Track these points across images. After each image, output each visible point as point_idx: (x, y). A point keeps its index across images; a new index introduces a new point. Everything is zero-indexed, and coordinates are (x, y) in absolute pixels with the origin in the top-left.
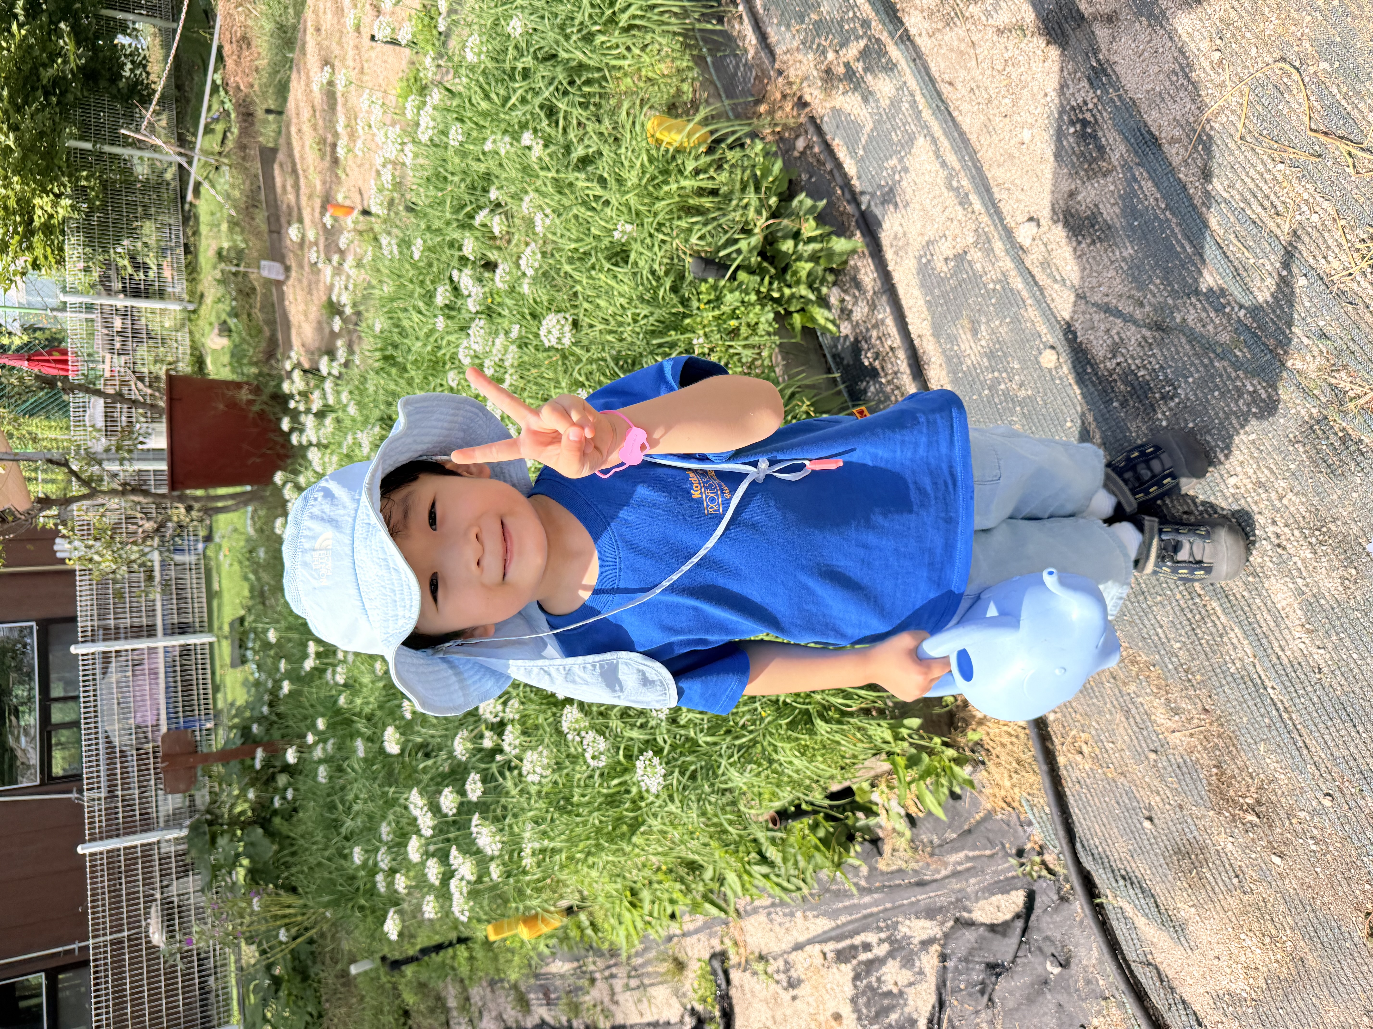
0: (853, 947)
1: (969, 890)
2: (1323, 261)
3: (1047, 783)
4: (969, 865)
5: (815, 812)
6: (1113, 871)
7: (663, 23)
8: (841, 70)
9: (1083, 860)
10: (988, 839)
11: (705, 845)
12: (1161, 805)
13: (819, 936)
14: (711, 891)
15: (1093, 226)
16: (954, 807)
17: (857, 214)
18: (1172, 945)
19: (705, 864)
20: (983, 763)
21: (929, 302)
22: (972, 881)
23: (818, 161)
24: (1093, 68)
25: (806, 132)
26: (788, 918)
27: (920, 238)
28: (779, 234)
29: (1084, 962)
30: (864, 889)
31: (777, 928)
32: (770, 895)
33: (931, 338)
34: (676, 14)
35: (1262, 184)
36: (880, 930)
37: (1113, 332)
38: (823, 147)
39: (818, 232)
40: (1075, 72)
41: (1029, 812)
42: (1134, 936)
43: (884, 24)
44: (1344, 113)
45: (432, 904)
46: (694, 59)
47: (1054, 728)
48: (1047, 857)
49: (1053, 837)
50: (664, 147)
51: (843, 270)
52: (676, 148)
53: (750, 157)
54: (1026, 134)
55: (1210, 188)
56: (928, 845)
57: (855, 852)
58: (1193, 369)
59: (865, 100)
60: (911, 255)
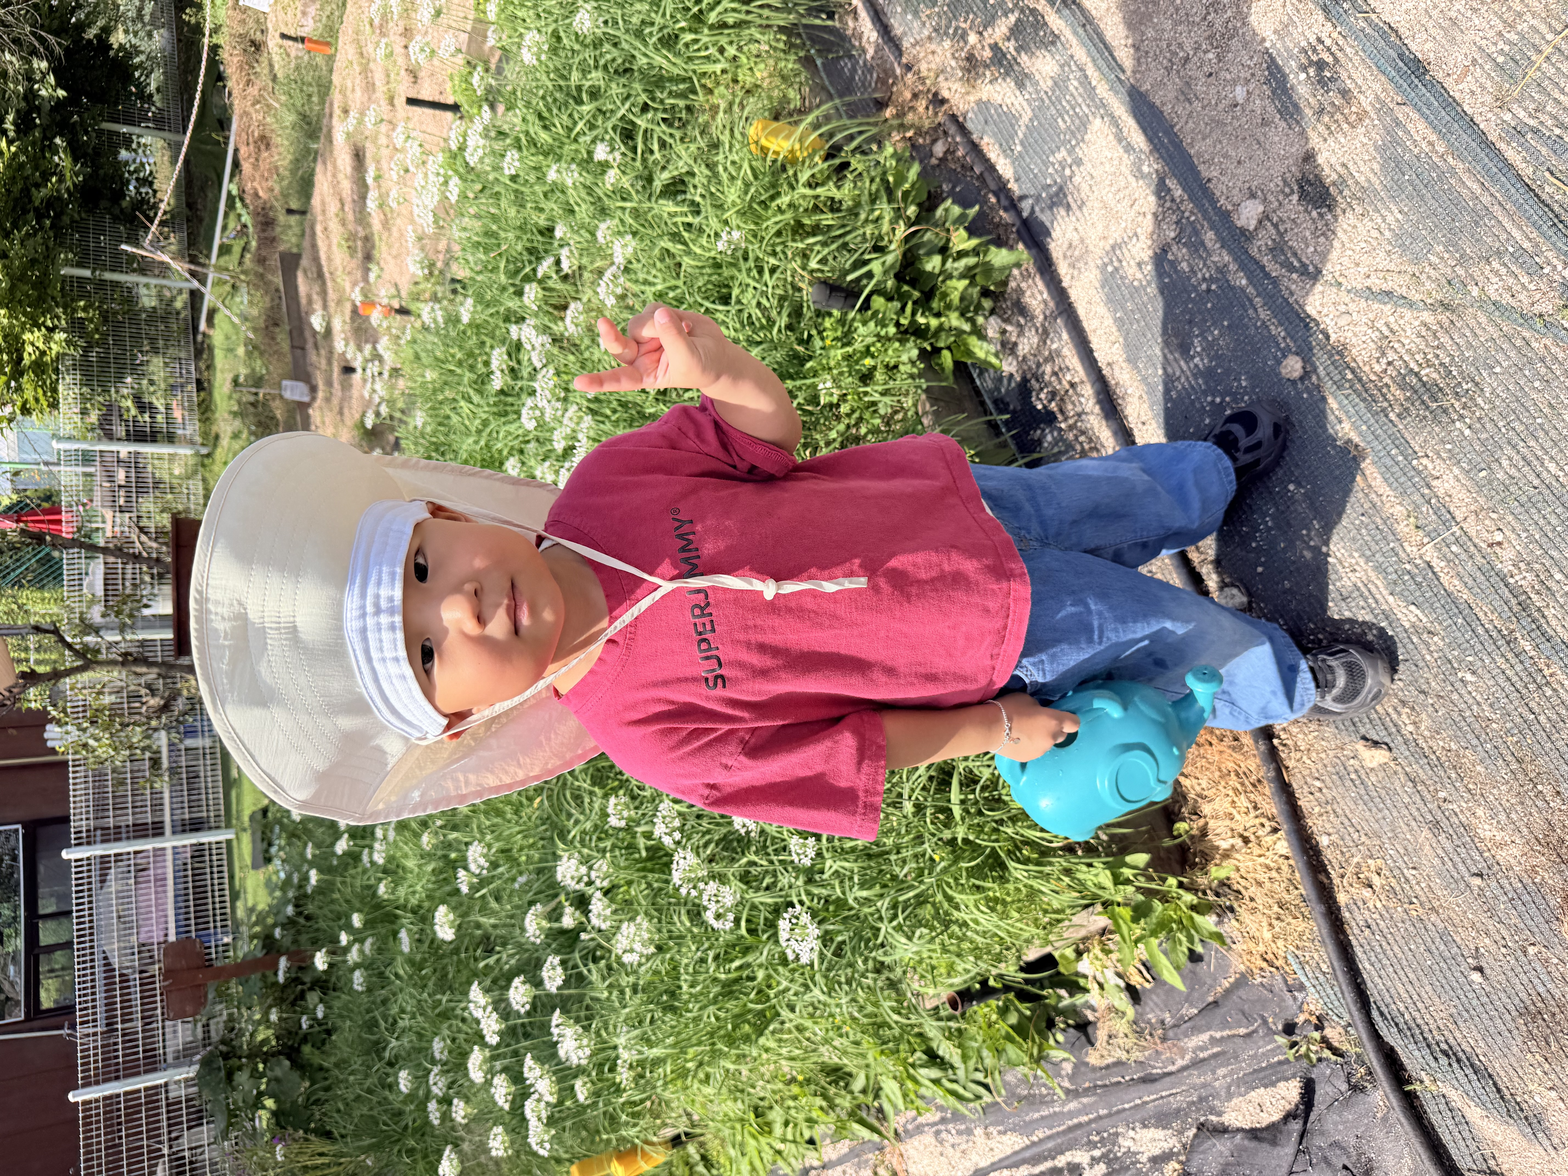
1: (1217, 1084)
3: (1325, 932)
4: (1216, 1050)
5: (1007, 988)
6: (1429, 1046)
8: (987, 54)
9: (1384, 1032)
10: (1244, 1014)
11: (856, 1043)
12: (1493, 949)
13: (1007, 1158)
14: (862, 1106)
15: (1341, 192)
16: (1193, 972)
17: (1018, 223)
18: (1525, 1144)
19: (854, 1070)
20: (1232, 909)
21: (1120, 319)
22: (1221, 1072)
23: (963, 166)
25: (946, 134)
26: (965, 1137)
27: (1102, 244)
28: (921, 252)
30: (1069, 1091)
31: (950, 1151)
32: (939, 1107)
33: (1124, 365)
36: (1092, 1145)
37: (1380, 323)
38: (969, 147)
39: (972, 244)
41: (1300, 972)
45: (499, 1138)
46: (800, 60)
47: (1330, 855)
48: (1328, 1032)
49: (1336, 1003)
50: (770, 157)
51: (1002, 293)
52: (785, 157)
53: (878, 163)
54: (1240, 93)
55: (1508, 117)
56: (1159, 1025)
57: (1057, 1042)
58: (1500, 357)
59: (1020, 85)
60: (1092, 264)
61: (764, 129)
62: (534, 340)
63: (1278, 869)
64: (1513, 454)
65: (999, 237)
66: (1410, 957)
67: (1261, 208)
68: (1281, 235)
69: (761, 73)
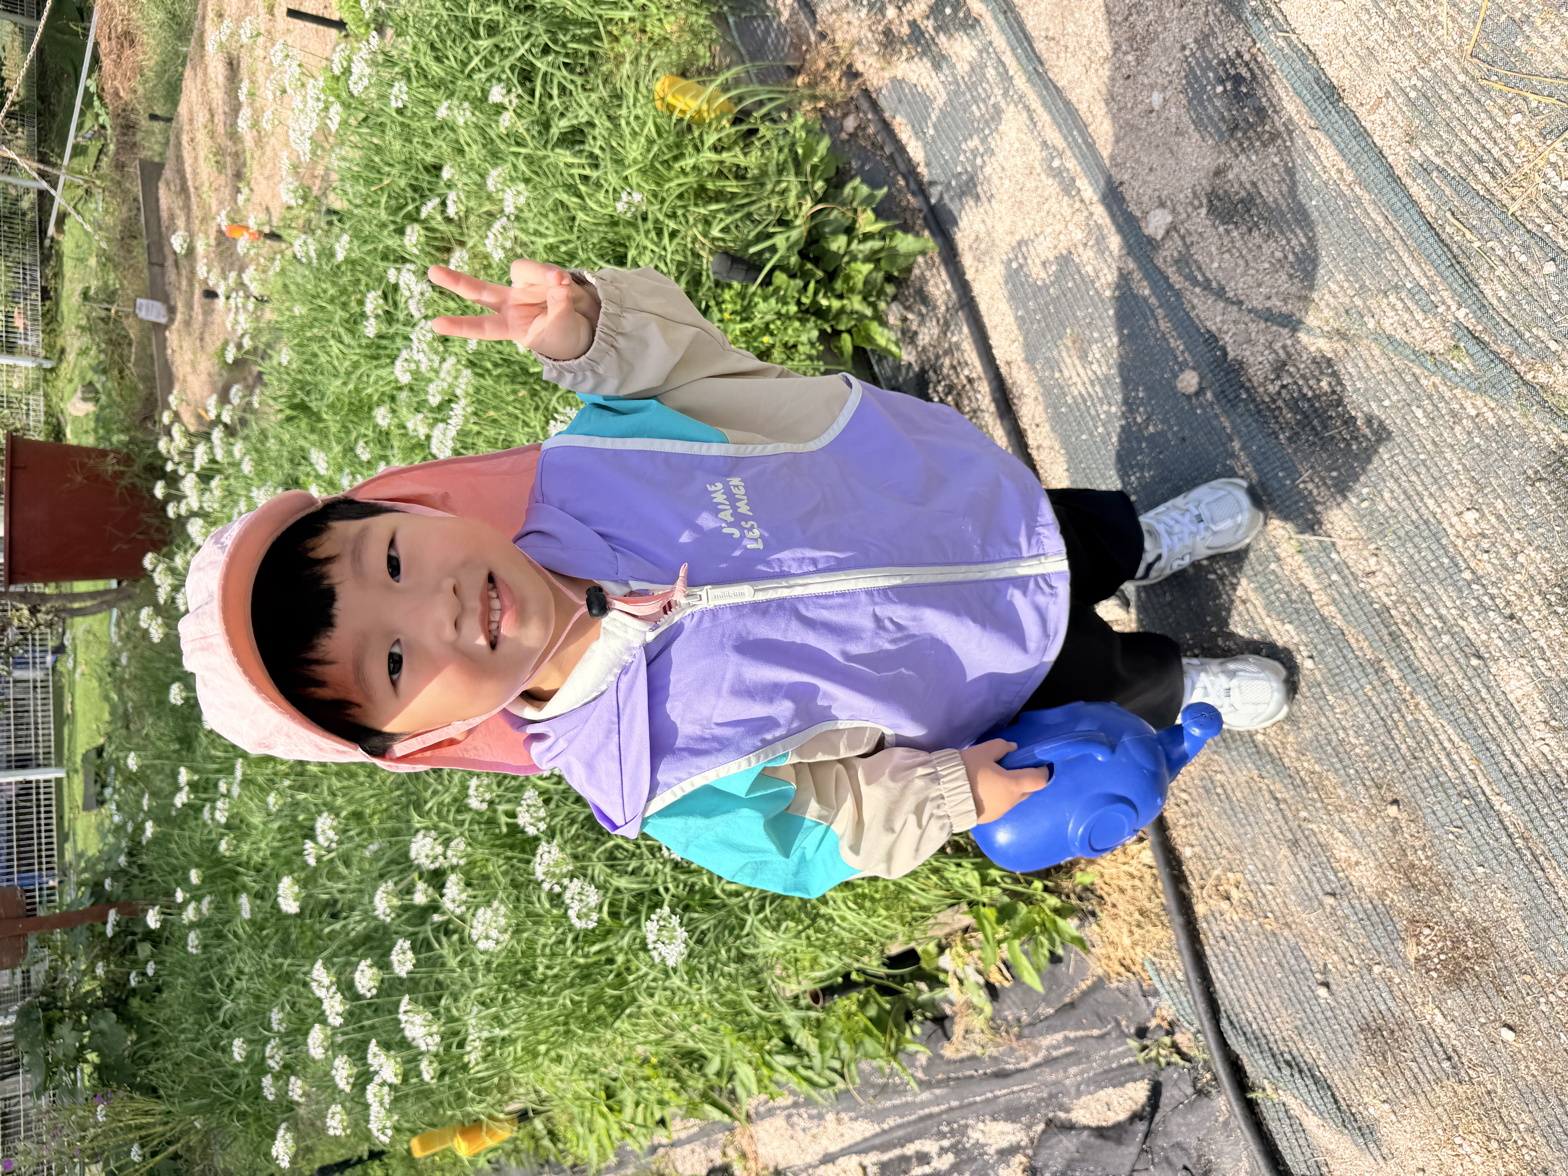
0: (904, 1159)
1: (1067, 1082)
3: (1183, 940)
4: (1069, 1049)
5: (867, 984)
6: (1273, 1056)
8: (905, 30)
9: (1231, 1040)
10: (1098, 1016)
11: (713, 1029)
12: (1341, 966)
13: (857, 1144)
14: (714, 1089)
15: (1248, 211)
16: (1052, 973)
17: (925, 209)
18: (1356, 1153)
19: (709, 1054)
20: (1094, 914)
21: (1022, 318)
22: (1073, 1070)
23: (873, 144)
25: (858, 109)
26: (816, 1122)
27: (1008, 238)
28: (827, 230)
30: (923, 1082)
31: (800, 1135)
32: (793, 1093)
33: (1022, 365)
35: (1490, 145)
36: (942, 1135)
37: (1277, 346)
38: (880, 126)
39: (880, 225)
41: (1155, 979)
42: (1302, 1142)
45: (338, 1117)
46: (713, 16)
47: (1191, 867)
48: (1179, 1038)
49: (1189, 1010)
50: (676, 115)
51: (906, 280)
52: (692, 117)
53: (787, 132)
54: (1157, 99)
55: (1415, 153)
56: (1015, 1023)
57: (913, 1033)
58: (1390, 390)
59: (937, 66)
60: (997, 259)
61: (671, 86)
62: (413, 286)
63: (1141, 879)
64: (1395, 488)
65: (905, 222)
66: (1262, 969)
67: (1169, 219)
68: (1187, 247)
69: (670, 26)
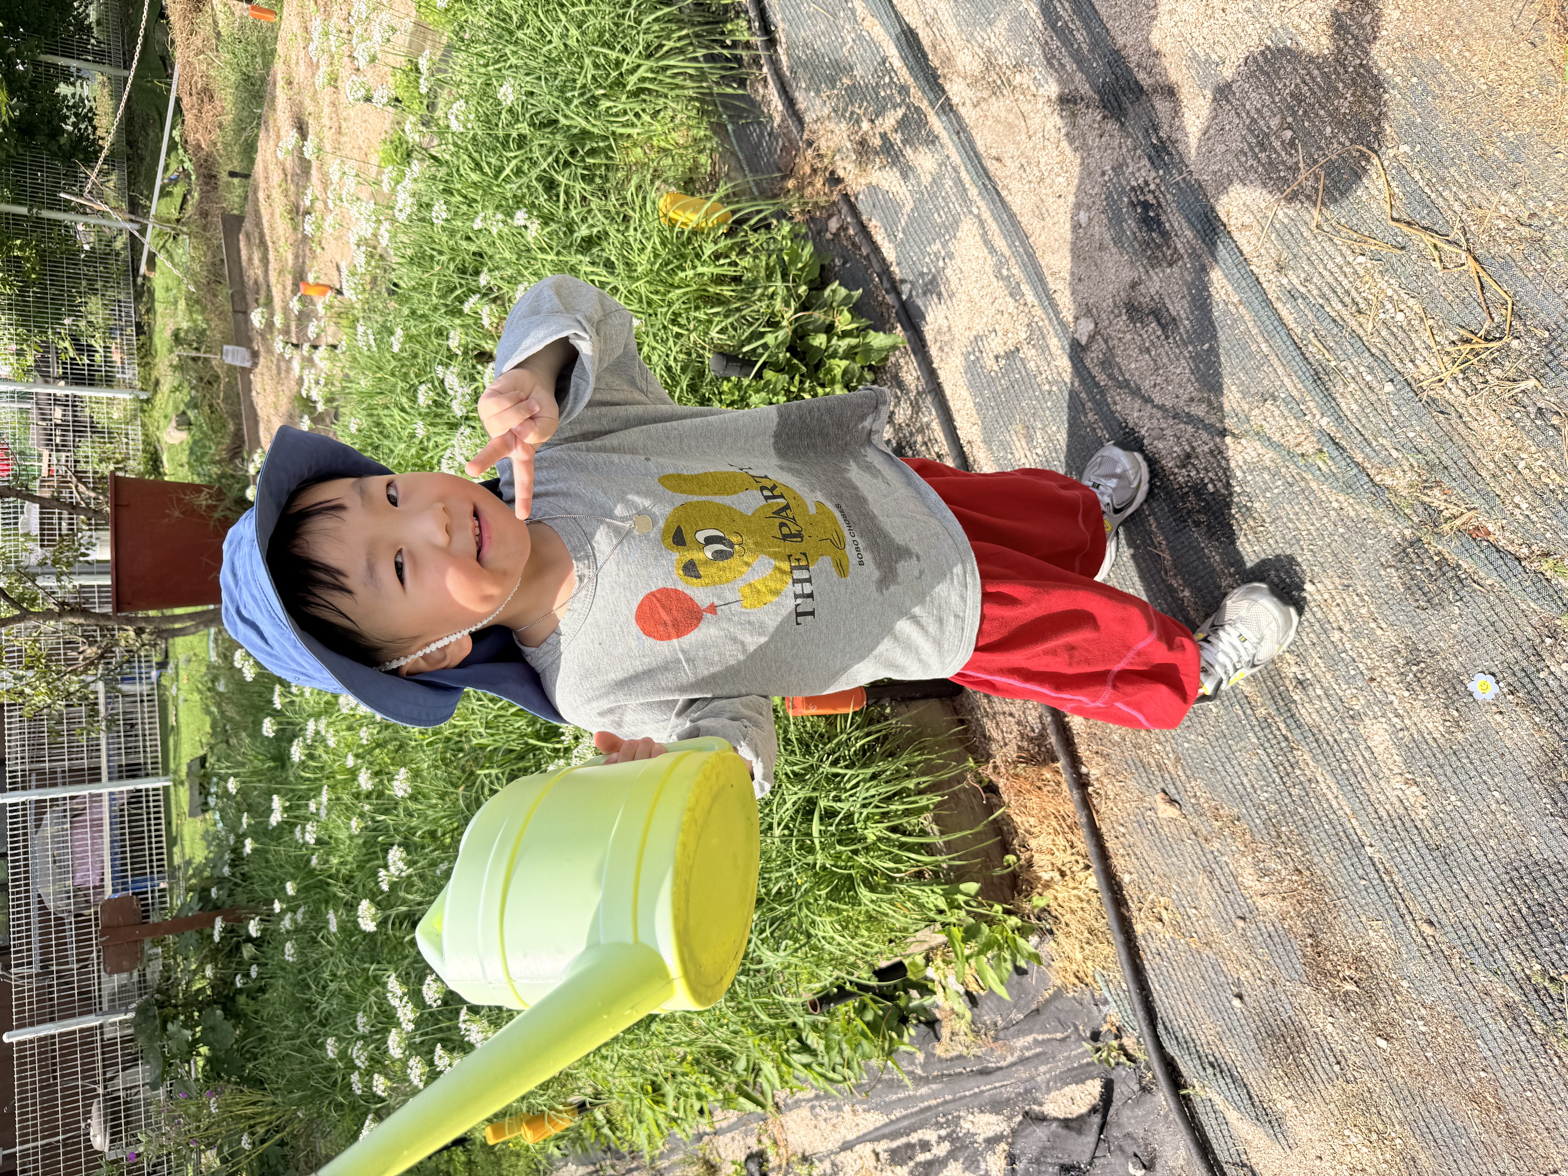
0: (910, 1146)
1: (1039, 1079)
2: (1410, 365)
3: (1124, 957)
4: (1038, 1050)
6: (1200, 1057)
7: (678, 86)
8: (877, 142)
9: (1166, 1044)
10: (1060, 1021)
11: (736, 1033)
12: (1251, 980)
13: (870, 1133)
14: (746, 1082)
16: (1020, 984)
17: (897, 305)
18: (1268, 1142)
19: (737, 1054)
20: (1051, 932)
21: (979, 404)
22: (1042, 1069)
23: (853, 244)
24: (1154, 146)
25: (840, 212)
26: (835, 1113)
27: (967, 333)
28: (811, 327)
29: (1170, 1164)
30: (921, 1078)
31: (823, 1124)
32: (813, 1087)
34: (691, 76)
35: (1341, 278)
36: (940, 1126)
37: (1184, 441)
38: (858, 229)
39: (854, 326)
40: (1135, 149)
41: (1105, 989)
42: (1225, 1133)
43: (924, 92)
44: (1428, 201)
46: (711, 126)
47: (1130, 891)
48: (1125, 1041)
49: (1131, 1017)
50: (678, 228)
51: (883, 368)
52: (692, 229)
53: (776, 240)
54: (1083, 217)
55: (1285, 281)
56: (992, 1027)
57: (908, 1035)
59: (905, 176)
60: (958, 351)
61: (673, 202)
63: (1088, 901)
65: (878, 322)
66: (1189, 981)
67: (1095, 325)
68: (1110, 350)
